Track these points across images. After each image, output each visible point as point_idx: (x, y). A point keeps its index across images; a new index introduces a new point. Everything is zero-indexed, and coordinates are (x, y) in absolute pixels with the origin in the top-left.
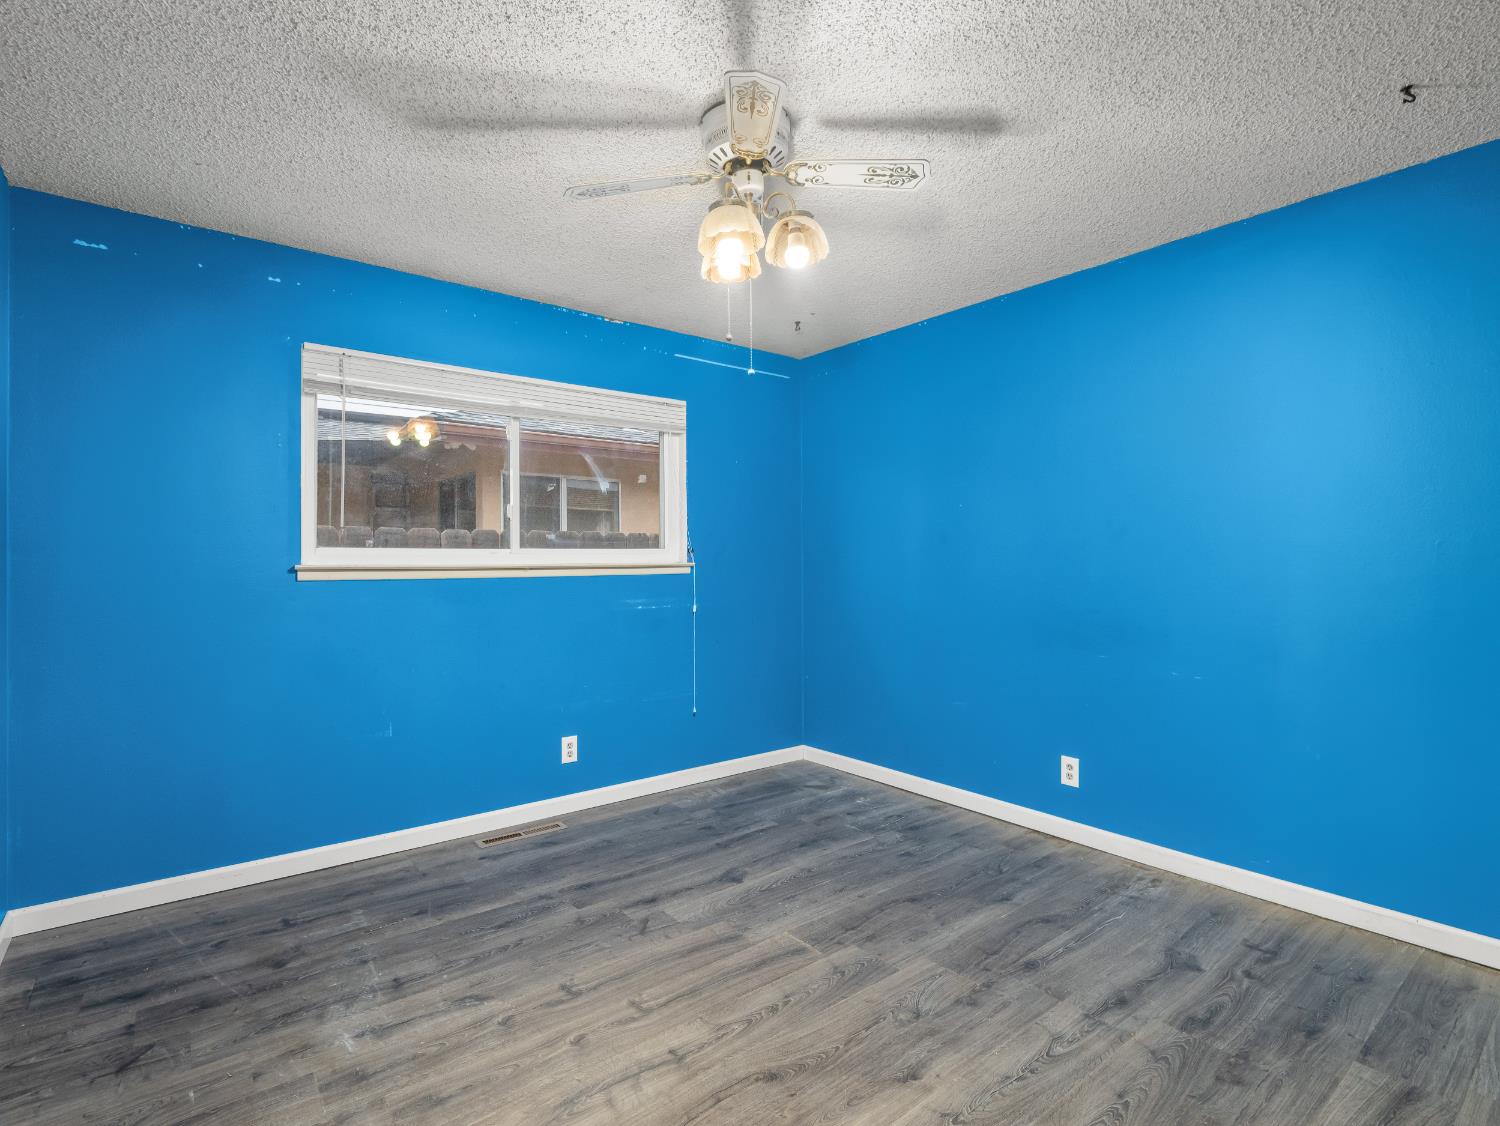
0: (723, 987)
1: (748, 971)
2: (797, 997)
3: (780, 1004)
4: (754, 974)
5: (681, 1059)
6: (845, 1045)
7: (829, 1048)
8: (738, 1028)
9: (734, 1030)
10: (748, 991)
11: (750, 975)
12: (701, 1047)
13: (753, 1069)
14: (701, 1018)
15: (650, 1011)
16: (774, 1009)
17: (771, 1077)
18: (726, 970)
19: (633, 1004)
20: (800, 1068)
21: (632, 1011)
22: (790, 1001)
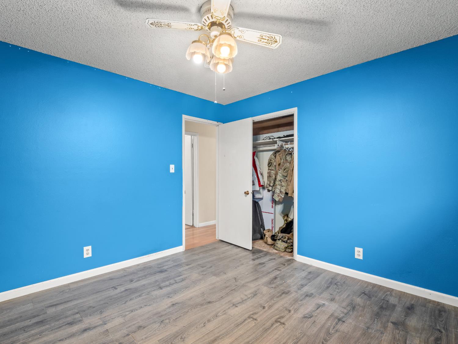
0: (228, 328)
1: (220, 336)
2: (201, 326)
3: (207, 323)
4: (216, 335)
5: (234, 305)
6: (189, 311)
7: (194, 310)
8: (220, 314)
9: (221, 313)
10: (218, 327)
11: (218, 335)
12: (229, 308)
13: (215, 304)
14: (232, 316)
15: (249, 317)
16: (209, 321)
17: (209, 302)
18: (228, 336)
19: (256, 320)
20: (202, 305)
21: (255, 317)
22: (204, 324)
